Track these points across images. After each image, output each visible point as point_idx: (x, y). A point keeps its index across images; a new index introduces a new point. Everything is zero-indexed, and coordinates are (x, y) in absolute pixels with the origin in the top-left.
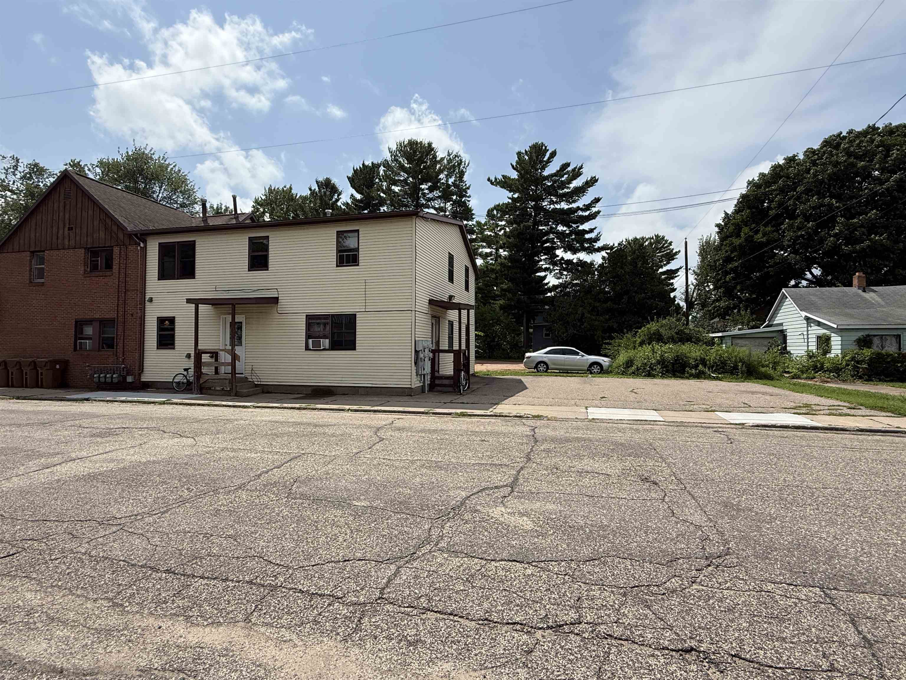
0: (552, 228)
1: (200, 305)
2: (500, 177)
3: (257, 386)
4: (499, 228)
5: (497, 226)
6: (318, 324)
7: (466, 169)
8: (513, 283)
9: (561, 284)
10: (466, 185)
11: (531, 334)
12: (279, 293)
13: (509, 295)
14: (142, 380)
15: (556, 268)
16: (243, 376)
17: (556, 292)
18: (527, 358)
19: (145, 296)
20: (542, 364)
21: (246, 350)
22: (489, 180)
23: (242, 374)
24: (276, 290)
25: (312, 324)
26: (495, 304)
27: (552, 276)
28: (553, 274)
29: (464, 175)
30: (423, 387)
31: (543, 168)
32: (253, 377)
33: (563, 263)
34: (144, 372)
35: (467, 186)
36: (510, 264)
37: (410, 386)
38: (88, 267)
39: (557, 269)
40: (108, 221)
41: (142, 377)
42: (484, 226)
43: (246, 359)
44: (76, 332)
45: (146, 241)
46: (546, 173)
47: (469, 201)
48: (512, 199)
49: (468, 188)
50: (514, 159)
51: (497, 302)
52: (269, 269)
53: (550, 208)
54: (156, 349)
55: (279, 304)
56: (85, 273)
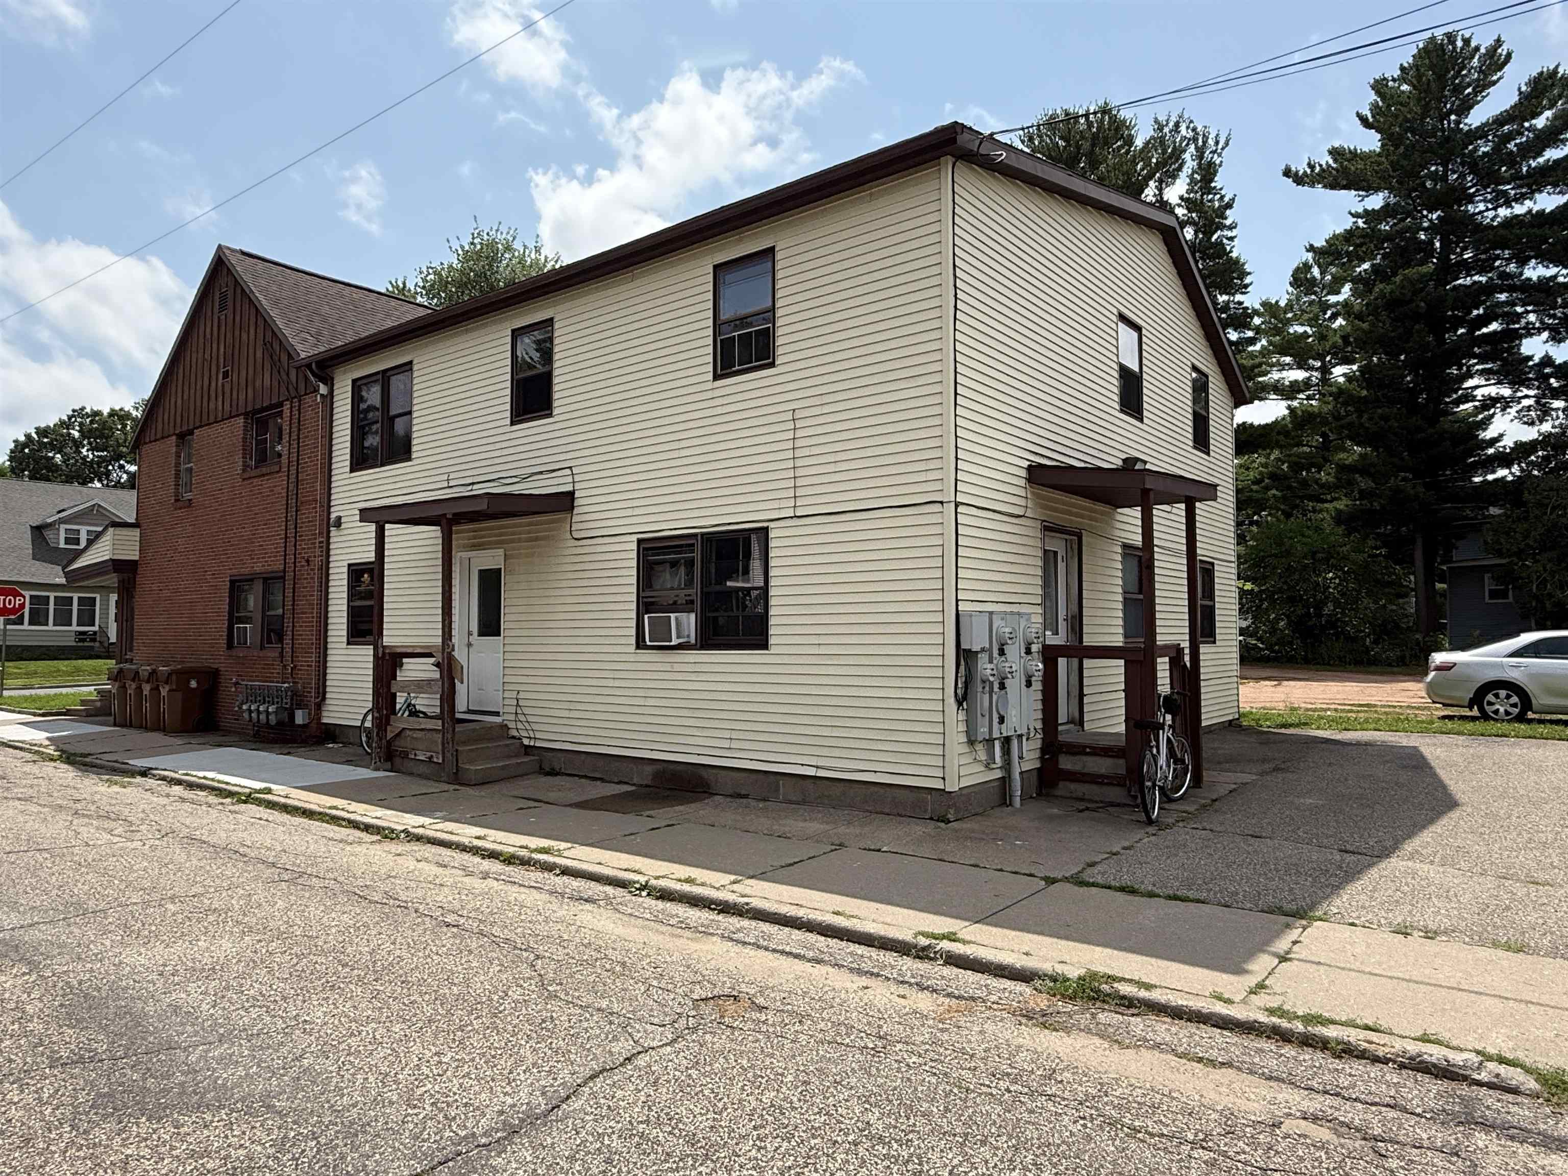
0: (1504, 276)
1: (387, 526)
2: (1326, 160)
3: (528, 750)
4: (1329, 313)
5: (1325, 306)
6: (674, 564)
7: (1220, 155)
8: (1376, 449)
9: (1548, 436)
10: (1222, 197)
11: (1443, 594)
12: (577, 478)
13: (1364, 483)
14: (325, 721)
15: (1526, 392)
16: (498, 720)
17: (1529, 464)
18: (1438, 669)
19: (329, 513)
20: (1503, 693)
21: (507, 648)
22: (1287, 173)
23: (497, 714)
24: (568, 472)
25: (656, 567)
26: (1321, 511)
27: (1508, 417)
28: (1513, 411)
29: (1215, 173)
30: (1005, 782)
31: (1466, 107)
32: (520, 726)
33: (1549, 376)
34: (328, 702)
35: (1226, 199)
36: (1364, 393)
37: (939, 785)
38: (251, 459)
39: (1527, 397)
40: (277, 347)
41: (324, 714)
42: (1285, 313)
43: (507, 671)
44: (231, 605)
45: (332, 379)
46: (1476, 117)
47: (1231, 239)
48: (1368, 215)
49: (1229, 206)
50: (1367, 99)
51: (1326, 505)
52: (555, 412)
53: (1496, 216)
54: (344, 645)
55: (575, 512)
56: (244, 471)
